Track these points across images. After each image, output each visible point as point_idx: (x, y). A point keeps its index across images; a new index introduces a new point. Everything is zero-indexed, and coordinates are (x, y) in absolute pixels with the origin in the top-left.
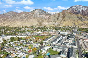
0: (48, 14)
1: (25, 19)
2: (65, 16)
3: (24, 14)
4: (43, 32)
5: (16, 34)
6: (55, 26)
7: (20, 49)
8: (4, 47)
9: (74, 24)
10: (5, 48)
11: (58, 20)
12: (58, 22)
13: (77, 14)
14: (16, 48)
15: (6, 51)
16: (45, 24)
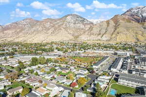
0: (89, 23)
1: (51, 30)
2: (118, 25)
3: (49, 23)
4: (85, 52)
5: (38, 53)
6: (102, 43)
7: (51, 80)
8: (21, 74)
9: (137, 39)
10: (24, 77)
11: (106, 31)
12: (107, 35)
13: (140, 22)
14: (43, 76)
15: (26, 81)
16: (84, 38)
